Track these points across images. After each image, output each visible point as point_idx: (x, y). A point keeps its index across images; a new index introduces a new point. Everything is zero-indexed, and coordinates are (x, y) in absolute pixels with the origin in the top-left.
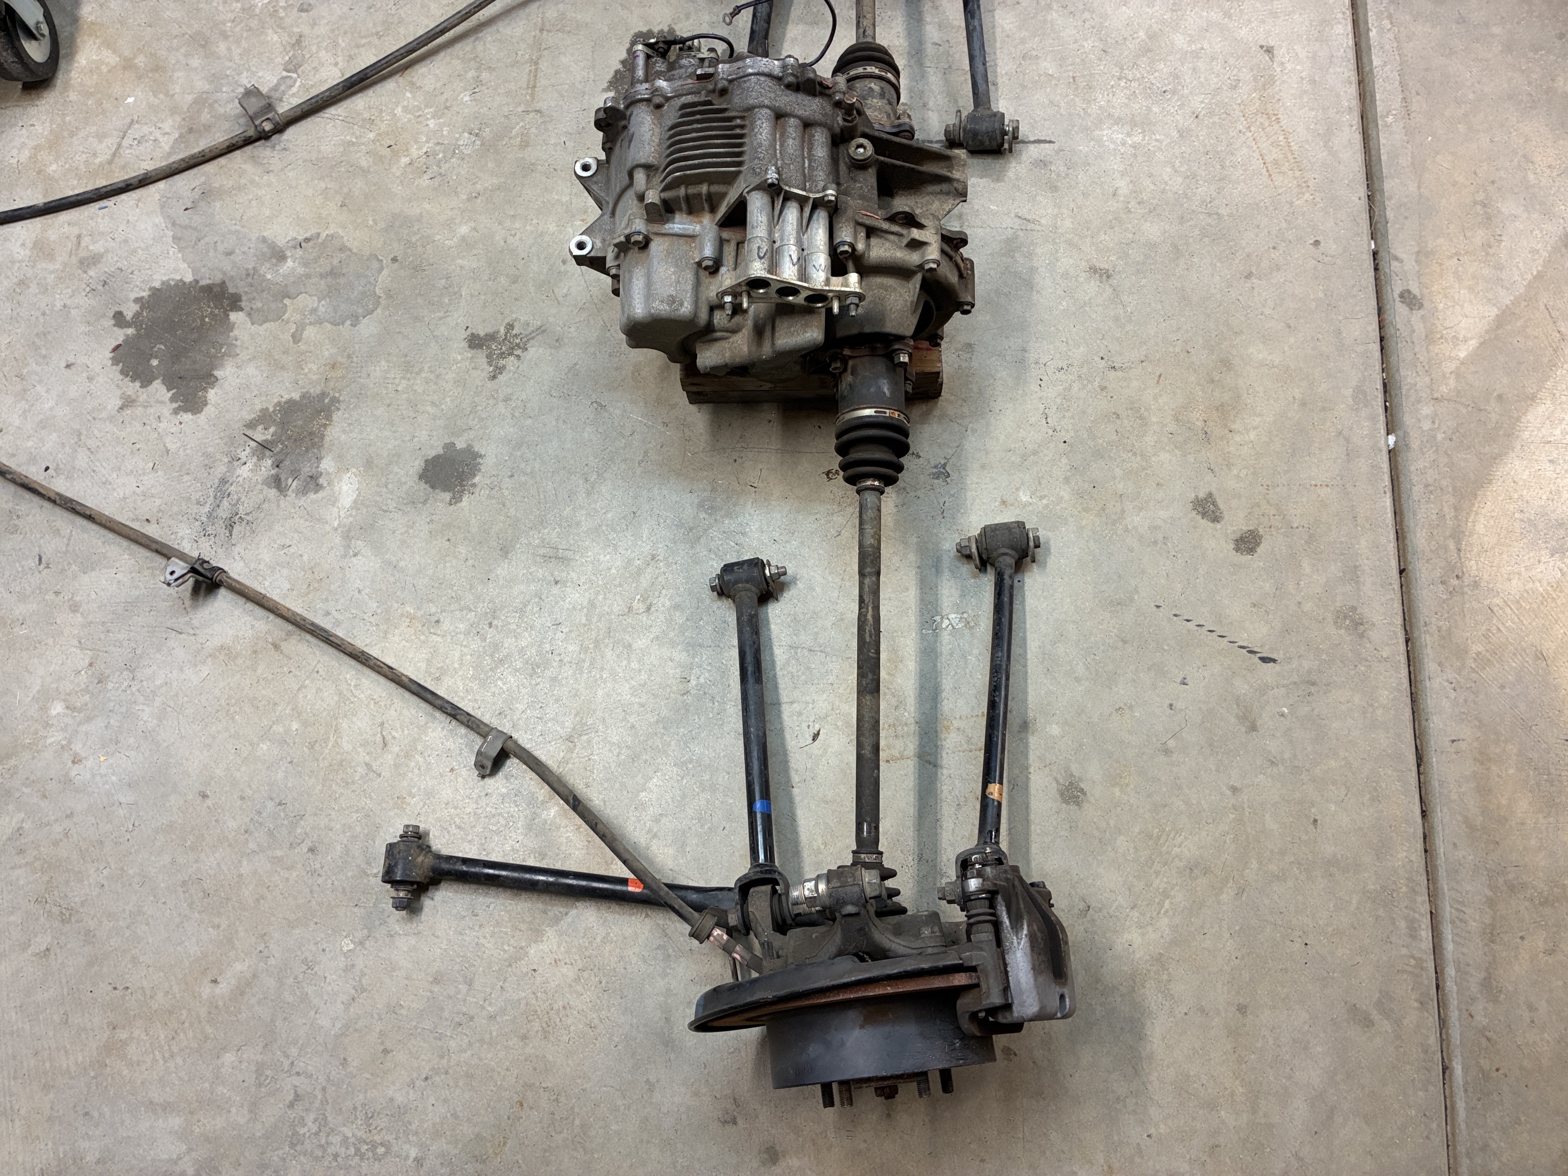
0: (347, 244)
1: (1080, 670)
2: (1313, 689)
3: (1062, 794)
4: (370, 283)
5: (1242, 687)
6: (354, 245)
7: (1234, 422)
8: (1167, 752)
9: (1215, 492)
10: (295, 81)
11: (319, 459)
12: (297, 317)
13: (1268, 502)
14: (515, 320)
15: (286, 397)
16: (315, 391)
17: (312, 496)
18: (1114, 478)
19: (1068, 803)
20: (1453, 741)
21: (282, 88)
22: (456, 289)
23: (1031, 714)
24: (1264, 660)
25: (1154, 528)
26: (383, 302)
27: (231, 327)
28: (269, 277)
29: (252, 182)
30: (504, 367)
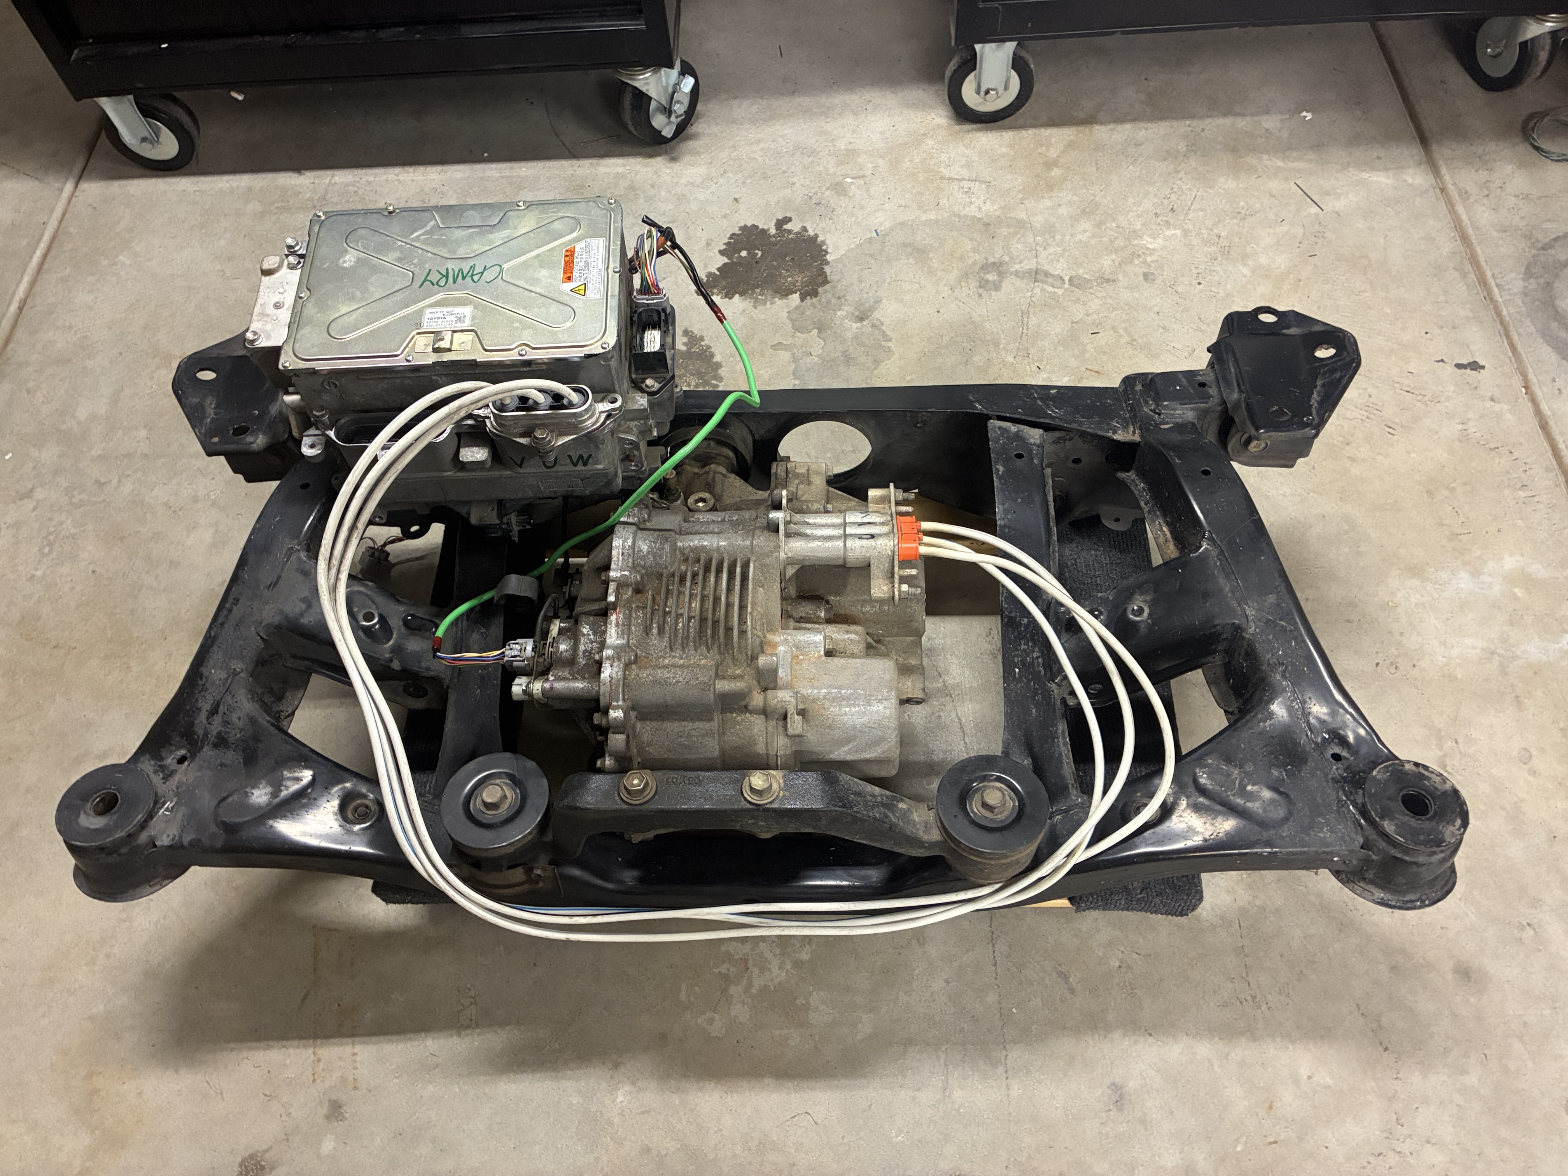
3: (252, 1156)
10: (1061, 288)
12: (799, 342)
15: (715, 351)
27: (784, 297)
28: (839, 313)
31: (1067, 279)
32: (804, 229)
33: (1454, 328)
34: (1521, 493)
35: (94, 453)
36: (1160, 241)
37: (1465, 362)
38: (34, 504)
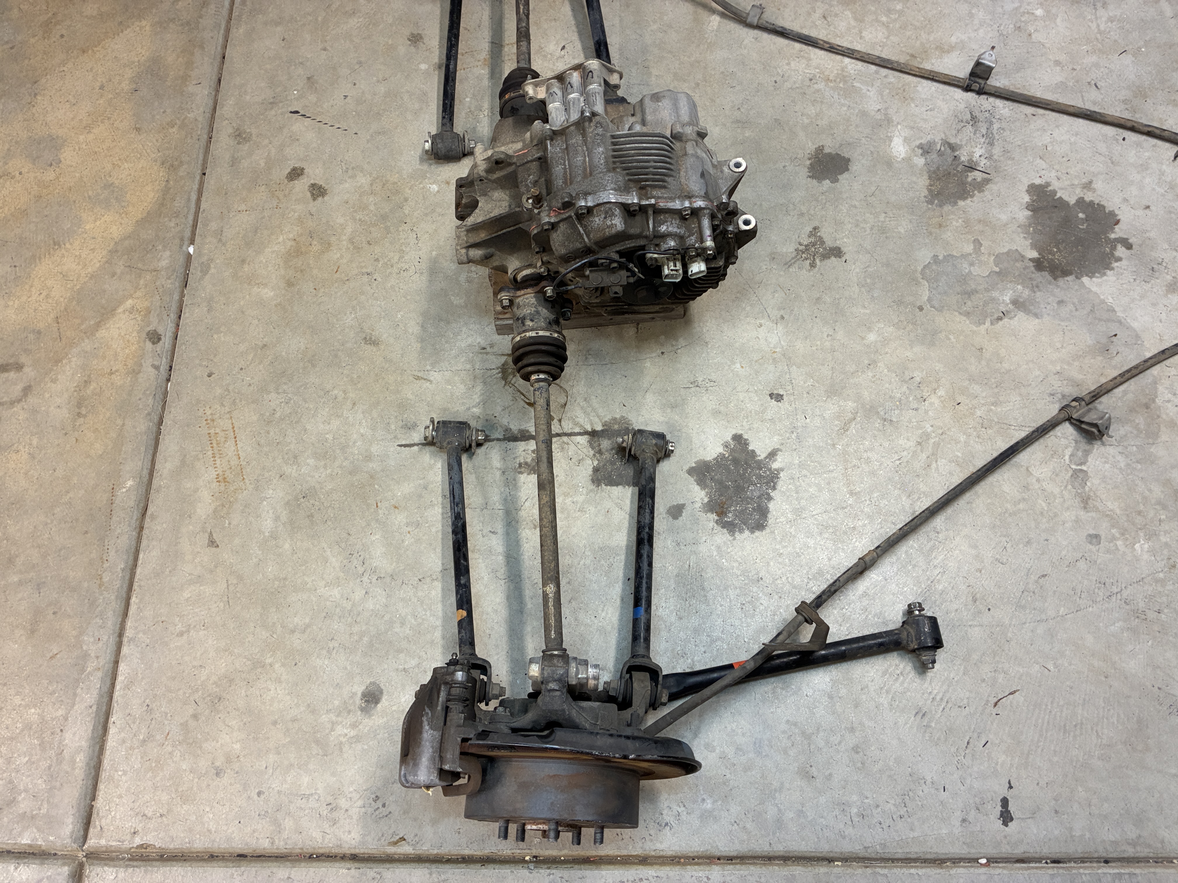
0: (965, 318)
1: (406, 97)
2: (272, 100)
3: (421, 38)
4: (934, 289)
5: (313, 98)
6: (958, 318)
7: (291, 246)
8: (360, 63)
9: (311, 201)
10: (1071, 461)
11: (927, 164)
12: (984, 258)
13: (278, 199)
14: (809, 271)
15: (968, 201)
16: (947, 208)
17: (923, 141)
18: (375, 204)
19: (418, 34)
21: (1080, 454)
22: (863, 289)
23: (437, 72)
24: (297, 112)
25: (353, 177)
26: (919, 276)
27: (1034, 246)
28: (1019, 287)
29: (1069, 364)
30: (809, 237)
32: (1119, 259)
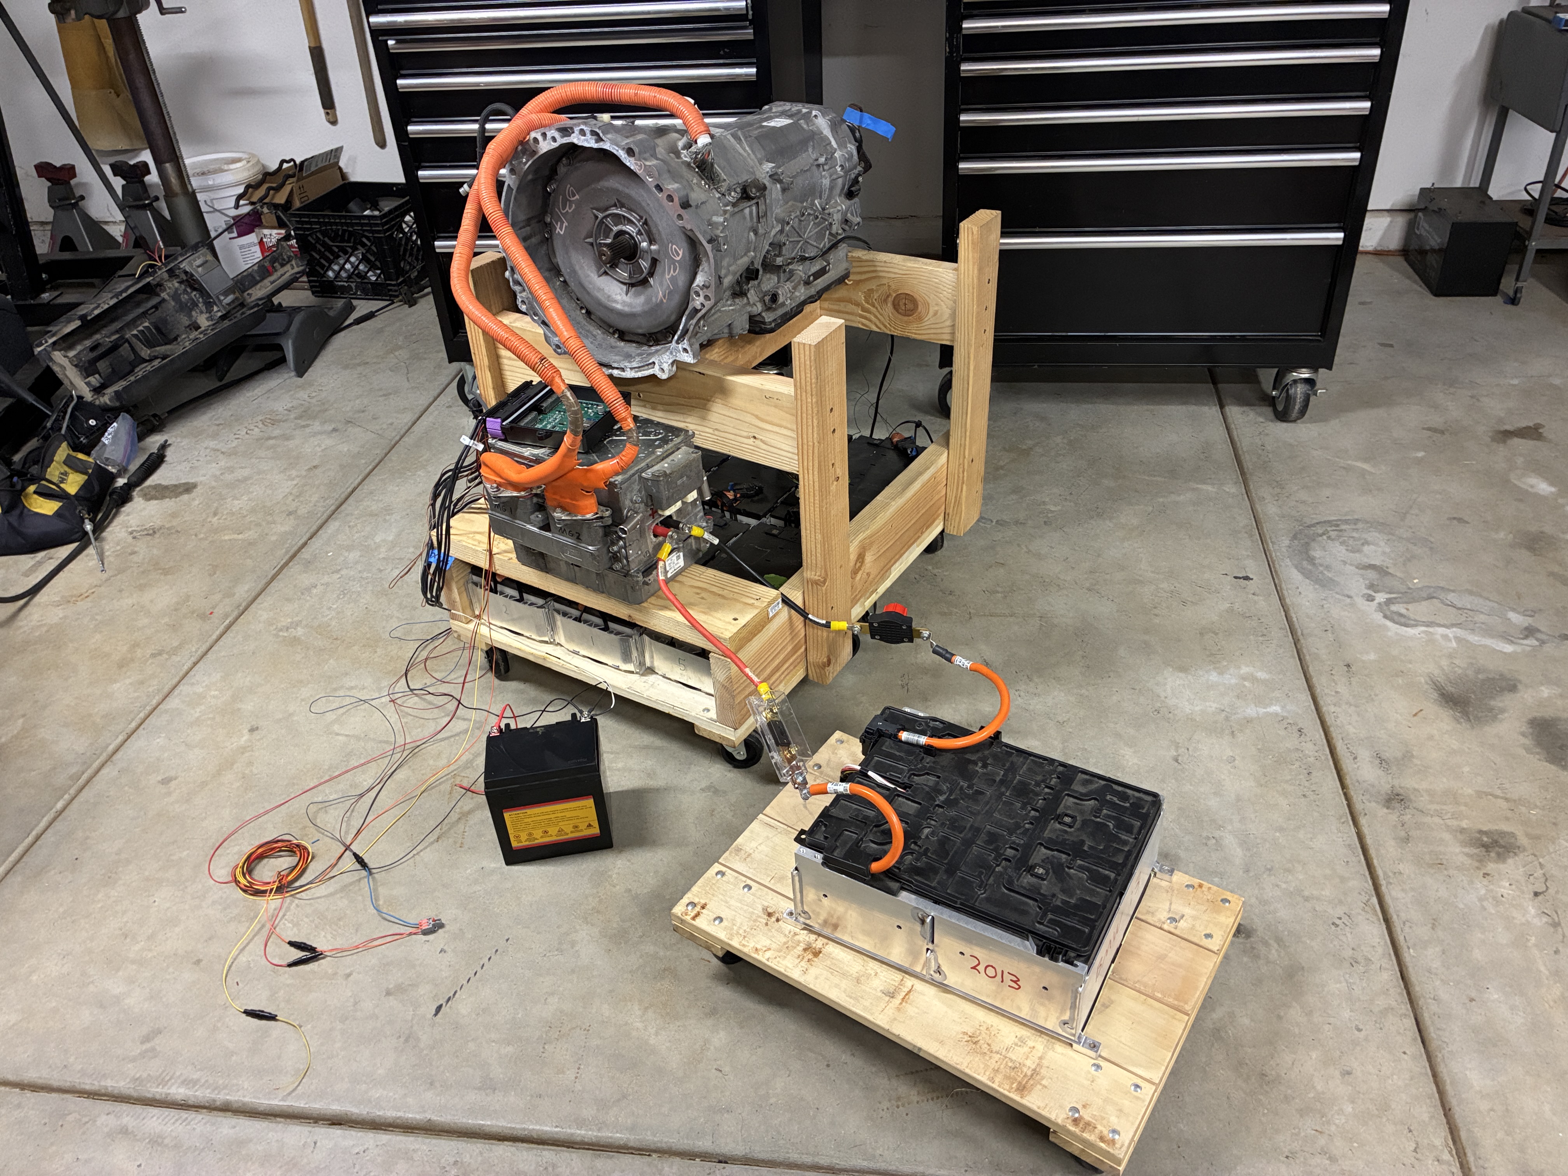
2: (402, 1040)
5: (424, 990)
20: (315, 1143)
24: (439, 1008)
31: (994, 521)
33: (1238, 559)
34: (1261, 639)
35: (381, 556)
36: (1059, 508)
37: (1241, 576)
38: (339, 576)
